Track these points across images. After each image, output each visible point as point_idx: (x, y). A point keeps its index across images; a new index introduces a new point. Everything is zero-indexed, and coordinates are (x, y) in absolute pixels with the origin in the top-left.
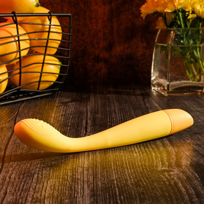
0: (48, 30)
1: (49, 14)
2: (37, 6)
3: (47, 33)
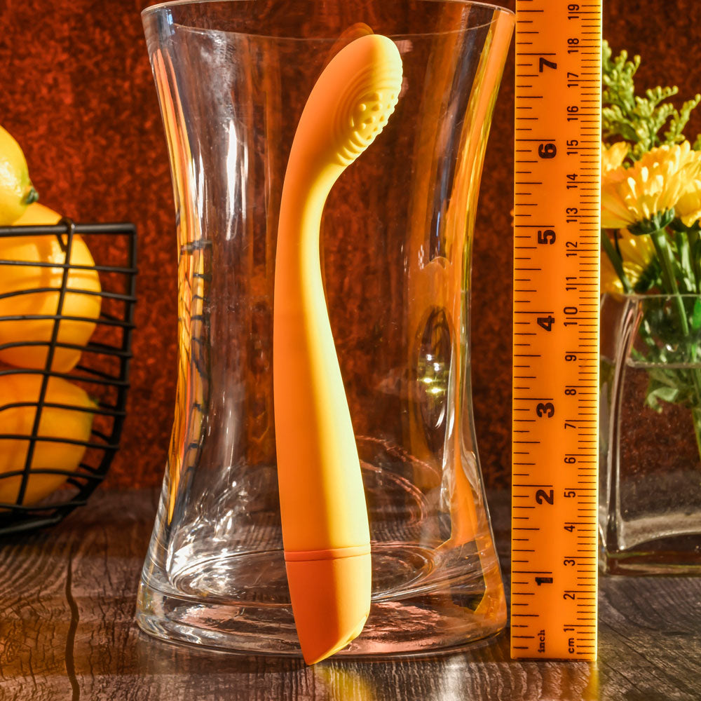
0: (57, 283)
1: (63, 228)
2: (28, 200)
3: (56, 296)
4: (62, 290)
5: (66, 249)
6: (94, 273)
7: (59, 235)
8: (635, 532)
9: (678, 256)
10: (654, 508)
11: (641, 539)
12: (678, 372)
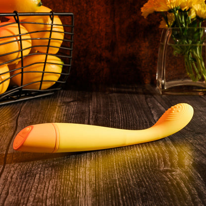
0: (50, 29)
2: (39, 5)
3: (49, 33)
4: (51, 31)
5: (52, 19)
6: (62, 27)
7: (50, 15)
8: (169, 85)
9: (182, 19)
10: (173, 79)
11: (170, 87)
12: (181, 47)
